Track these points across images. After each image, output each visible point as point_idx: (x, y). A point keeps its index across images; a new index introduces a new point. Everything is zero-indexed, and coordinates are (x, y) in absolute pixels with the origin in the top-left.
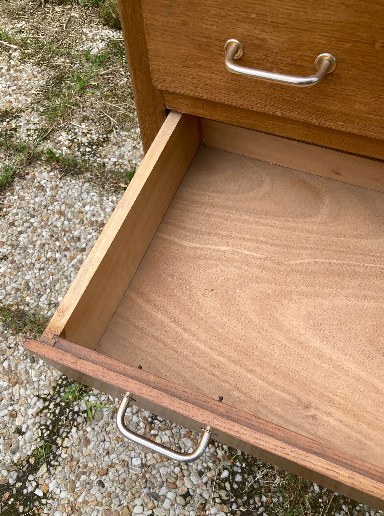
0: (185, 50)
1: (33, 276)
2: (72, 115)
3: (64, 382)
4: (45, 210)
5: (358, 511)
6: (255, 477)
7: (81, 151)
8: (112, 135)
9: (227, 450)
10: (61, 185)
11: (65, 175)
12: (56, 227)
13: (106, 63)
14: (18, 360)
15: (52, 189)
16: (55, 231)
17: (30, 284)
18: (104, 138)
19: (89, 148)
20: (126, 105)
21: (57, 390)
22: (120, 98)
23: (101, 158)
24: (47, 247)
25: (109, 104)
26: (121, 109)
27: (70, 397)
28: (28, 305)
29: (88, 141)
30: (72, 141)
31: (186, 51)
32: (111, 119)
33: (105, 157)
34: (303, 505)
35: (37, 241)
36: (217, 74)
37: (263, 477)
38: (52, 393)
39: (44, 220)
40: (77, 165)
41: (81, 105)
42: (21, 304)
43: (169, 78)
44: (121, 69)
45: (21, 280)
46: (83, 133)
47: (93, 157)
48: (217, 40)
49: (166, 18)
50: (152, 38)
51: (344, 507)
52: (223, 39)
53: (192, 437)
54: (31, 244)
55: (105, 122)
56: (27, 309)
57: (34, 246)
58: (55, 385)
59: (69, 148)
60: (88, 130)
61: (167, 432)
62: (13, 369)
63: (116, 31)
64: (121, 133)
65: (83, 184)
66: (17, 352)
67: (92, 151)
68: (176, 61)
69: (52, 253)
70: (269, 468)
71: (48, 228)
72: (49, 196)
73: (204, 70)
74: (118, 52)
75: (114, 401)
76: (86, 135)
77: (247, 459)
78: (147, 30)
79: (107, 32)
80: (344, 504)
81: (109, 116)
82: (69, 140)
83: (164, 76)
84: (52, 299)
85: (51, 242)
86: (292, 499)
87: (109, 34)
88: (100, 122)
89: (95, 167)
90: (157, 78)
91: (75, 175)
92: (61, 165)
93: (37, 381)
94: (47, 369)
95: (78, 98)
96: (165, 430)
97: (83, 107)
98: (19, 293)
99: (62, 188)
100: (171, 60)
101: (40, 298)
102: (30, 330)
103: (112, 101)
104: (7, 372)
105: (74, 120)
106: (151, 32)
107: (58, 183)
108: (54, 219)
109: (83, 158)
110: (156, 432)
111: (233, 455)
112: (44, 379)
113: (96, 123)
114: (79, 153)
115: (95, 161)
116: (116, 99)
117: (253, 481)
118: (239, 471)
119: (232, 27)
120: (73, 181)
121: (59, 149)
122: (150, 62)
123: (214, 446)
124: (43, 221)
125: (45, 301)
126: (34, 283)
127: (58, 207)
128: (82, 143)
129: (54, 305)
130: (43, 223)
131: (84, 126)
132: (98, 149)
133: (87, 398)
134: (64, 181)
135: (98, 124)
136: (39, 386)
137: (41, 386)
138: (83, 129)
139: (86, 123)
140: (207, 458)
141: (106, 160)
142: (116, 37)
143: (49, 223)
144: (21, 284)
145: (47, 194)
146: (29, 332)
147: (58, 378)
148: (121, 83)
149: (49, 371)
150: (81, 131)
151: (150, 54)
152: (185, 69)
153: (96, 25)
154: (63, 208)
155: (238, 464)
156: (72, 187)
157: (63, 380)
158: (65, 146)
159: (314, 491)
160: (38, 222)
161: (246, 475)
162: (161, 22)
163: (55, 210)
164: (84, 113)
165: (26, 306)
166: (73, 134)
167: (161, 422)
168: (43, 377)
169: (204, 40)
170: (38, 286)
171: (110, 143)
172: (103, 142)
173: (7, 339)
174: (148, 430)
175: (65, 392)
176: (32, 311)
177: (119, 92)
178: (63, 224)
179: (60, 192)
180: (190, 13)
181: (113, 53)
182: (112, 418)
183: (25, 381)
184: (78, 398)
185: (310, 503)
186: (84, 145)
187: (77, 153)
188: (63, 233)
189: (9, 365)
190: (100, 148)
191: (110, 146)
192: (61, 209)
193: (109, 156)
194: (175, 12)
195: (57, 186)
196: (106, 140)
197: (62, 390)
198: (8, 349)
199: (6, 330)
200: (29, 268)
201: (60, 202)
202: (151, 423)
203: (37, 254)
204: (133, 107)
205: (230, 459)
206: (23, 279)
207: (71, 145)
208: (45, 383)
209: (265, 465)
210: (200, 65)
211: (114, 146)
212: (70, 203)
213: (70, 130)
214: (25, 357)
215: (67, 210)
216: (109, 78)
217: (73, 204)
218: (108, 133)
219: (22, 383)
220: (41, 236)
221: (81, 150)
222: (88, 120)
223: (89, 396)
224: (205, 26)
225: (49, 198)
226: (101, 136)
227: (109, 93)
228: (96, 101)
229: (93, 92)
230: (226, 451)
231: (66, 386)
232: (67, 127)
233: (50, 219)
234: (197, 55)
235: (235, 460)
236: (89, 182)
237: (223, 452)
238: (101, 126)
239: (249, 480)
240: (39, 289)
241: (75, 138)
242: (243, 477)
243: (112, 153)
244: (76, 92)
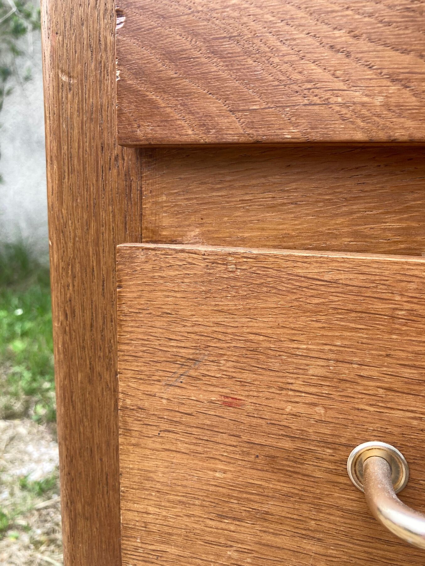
0: (225, 472)
13: (49, 490)
25: (40, 556)
31: (229, 475)
36: (319, 540)
43: (172, 550)
48: (326, 444)
49: (178, 391)
50: (133, 441)
52: (343, 441)
68: (197, 502)
73: (279, 527)
78: (125, 422)
83: (157, 541)
90: (136, 549)
100: (184, 499)
106: (135, 426)
119: (372, 409)
122: (123, 504)
151: (124, 482)
152: (223, 526)
162: (164, 401)
169: (287, 444)
180: (248, 376)
194: (204, 375)
210: (267, 513)
224: (289, 408)
228: (20, 550)
229: (18, 535)
234: (260, 486)
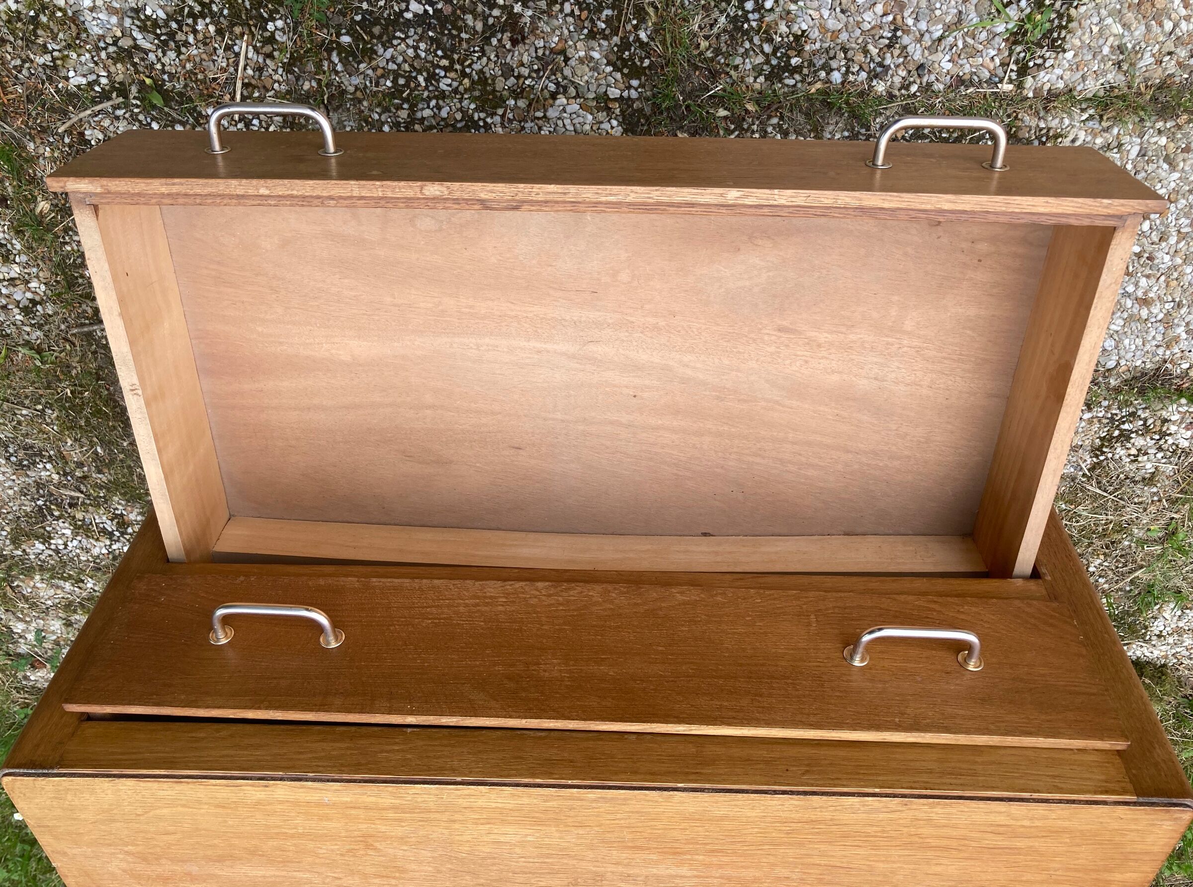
1: (1166, 182)
2: (1178, 482)
3: (1055, 35)
4: (1177, 300)
5: (584, 27)
6: (728, 16)
7: (1141, 419)
8: (1089, 462)
9: (774, 36)
10: (1160, 351)
11: (1158, 369)
12: (1148, 277)
13: (1140, 593)
14: (1149, 39)
15: (1177, 339)
16: (1148, 268)
17: (1166, 166)
18: (1103, 453)
19: (1125, 430)
20: (1077, 522)
21: (1065, 19)
22: (1094, 533)
23: (1097, 417)
24: (1155, 237)
25: (1110, 517)
26: (1085, 513)
27: (1039, 17)
28: (1160, 132)
29: (1132, 441)
30: (1163, 435)
32: (1098, 491)
33: (1090, 421)
34: (656, 8)
35: (1178, 242)
37: (716, 20)
38: (1073, 11)
39: (1175, 282)
40: (1139, 392)
41: (1165, 503)
42: (1173, 130)
44: (1106, 586)
45: (1187, 168)
46: (1146, 454)
47: (1112, 414)
51: (603, 26)
53: (829, 34)
54: (1187, 233)
55: (1108, 482)
56: (1160, 125)
57: (1179, 232)
58: (1070, 25)
59: (1165, 421)
60: (1137, 460)
61: (869, 27)
62: (1153, 22)
63: (1138, 658)
64: (1072, 470)
65: (1118, 364)
66: (1154, 52)
67: (1118, 426)
69: (1141, 230)
70: (710, 36)
71: (1161, 271)
72: (1178, 325)
74: (1122, 619)
75: (964, 38)
76: (1139, 450)
77: (743, 35)
79: (1156, 653)
80: (604, 30)
81: (1105, 494)
82: (1170, 434)
84: (1118, 156)
85: (1149, 249)
86: (673, 9)
87: (1151, 649)
88: (1118, 481)
89: (1105, 399)
91: (1139, 374)
92: (1171, 385)
93: (1104, 20)
94: (1092, 44)
95: (1175, 516)
96: (873, 28)
97: (1160, 501)
98: (1184, 146)
99: (1158, 346)
101: (1140, 151)
102: (1141, 94)
103: (1106, 524)
104: (1161, 15)
105: (1172, 474)
107: (1168, 352)
108: (1155, 289)
109: (1132, 410)
110: (884, 20)
111: (765, 32)
112: (1093, 27)
113: (1127, 478)
114: (1143, 416)
115: (1108, 407)
116: (1100, 529)
117: (729, 10)
118: (750, 16)
120: (1138, 363)
121: (1185, 413)
123: (793, 34)
124: (1177, 279)
125: (1129, 148)
126: (1160, 170)
127: (1155, 310)
128: (1143, 434)
129: (1111, 147)
130: (1175, 275)
131: (1149, 465)
132: (1108, 431)
133: (1010, 26)
134: (1157, 358)
135: (1122, 476)
136: (1099, 13)
137: (1096, 14)
138: (1148, 460)
139: (1146, 473)
140: (800, 14)
141: (1087, 416)
142: (1134, 646)
143: (1163, 278)
144: (1184, 160)
145: (1183, 328)
146: (1143, 89)
147: (1068, 37)
148: (1099, 561)
149: (1087, 42)
150: (1152, 457)
153: (1182, 663)
154: (1144, 313)
155: (754, 24)
156: (1138, 353)
157: (1059, 38)
158: (1174, 423)
159: (646, 30)
160: (1185, 274)
161: (740, 13)
163: (1158, 304)
164: (1155, 490)
165: (1162, 129)
166: (1165, 447)
167: (882, 37)
168: (1095, 29)
170: (1151, 168)
171: (1089, 448)
172: (1102, 446)
173: (1180, 64)
174: (899, 17)
175: (1049, 21)
176: (1148, 124)
177: (1098, 543)
178: (1136, 285)
179: (1159, 337)
181: (1132, 615)
182: (960, 12)
183: (1125, 11)
184: (1026, 21)
185: (647, 14)
186: (1136, 432)
187: (1147, 415)
188: (1131, 269)
189: (1161, 25)
190: (1105, 434)
191: (1087, 442)
192: (1148, 309)
193: (1083, 424)
195: (1168, 347)
196: (1097, 451)
197: (1056, 21)
198: (1173, 49)
199: (1186, 79)
200: (1178, 191)
201: (1153, 320)
202: (896, 30)
203: (1169, 221)
204: (1064, 522)
205: (767, 25)
206: (1183, 170)
207: (1162, 426)
208: (1089, 22)
209: (717, 38)
211: (1080, 443)
212: (1132, 324)
213: (1174, 452)
214: (1138, 48)
215: (1135, 311)
216: (1126, 566)
217: (1127, 324)
218: (1098, 463)
219: (1129, 6)
220: (1172, 252)
221: (1141, 423)
222: (1144, 479)
223: (1007, 30)
225: (1176, 321)
226: (1110, 455)
227: (1117, 537)
228: (1137, 518)
229: (1149, 533)
230: (776, 33)
231: (1051, 31)
232: (1182, 458)
233: (1163, 286)
235: (760, 28)
236: (1108, 370)
237: (779, 32)
238: (1114, 474)
239: (734, 10)
240: (1148, 164)
241: (1160, 439)
242: (743, 9)
243: (1080, 430)
244: (1184, 526)
